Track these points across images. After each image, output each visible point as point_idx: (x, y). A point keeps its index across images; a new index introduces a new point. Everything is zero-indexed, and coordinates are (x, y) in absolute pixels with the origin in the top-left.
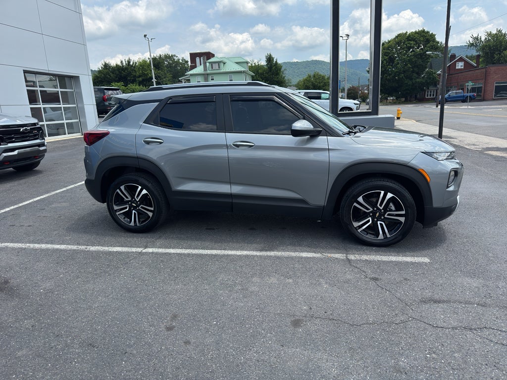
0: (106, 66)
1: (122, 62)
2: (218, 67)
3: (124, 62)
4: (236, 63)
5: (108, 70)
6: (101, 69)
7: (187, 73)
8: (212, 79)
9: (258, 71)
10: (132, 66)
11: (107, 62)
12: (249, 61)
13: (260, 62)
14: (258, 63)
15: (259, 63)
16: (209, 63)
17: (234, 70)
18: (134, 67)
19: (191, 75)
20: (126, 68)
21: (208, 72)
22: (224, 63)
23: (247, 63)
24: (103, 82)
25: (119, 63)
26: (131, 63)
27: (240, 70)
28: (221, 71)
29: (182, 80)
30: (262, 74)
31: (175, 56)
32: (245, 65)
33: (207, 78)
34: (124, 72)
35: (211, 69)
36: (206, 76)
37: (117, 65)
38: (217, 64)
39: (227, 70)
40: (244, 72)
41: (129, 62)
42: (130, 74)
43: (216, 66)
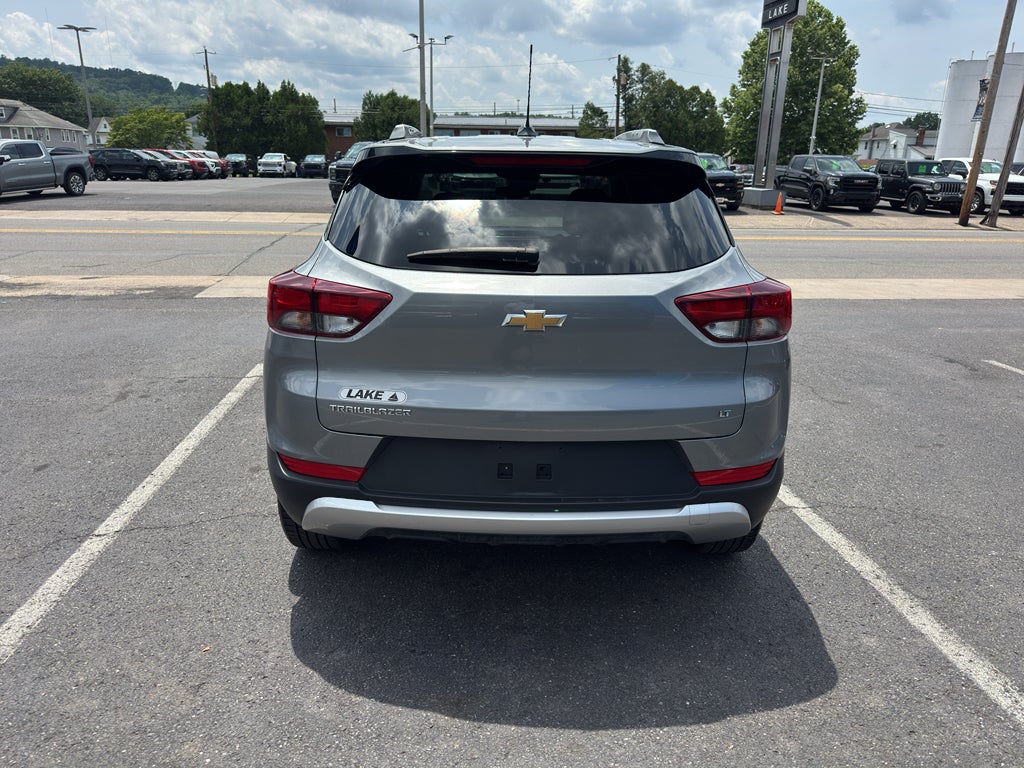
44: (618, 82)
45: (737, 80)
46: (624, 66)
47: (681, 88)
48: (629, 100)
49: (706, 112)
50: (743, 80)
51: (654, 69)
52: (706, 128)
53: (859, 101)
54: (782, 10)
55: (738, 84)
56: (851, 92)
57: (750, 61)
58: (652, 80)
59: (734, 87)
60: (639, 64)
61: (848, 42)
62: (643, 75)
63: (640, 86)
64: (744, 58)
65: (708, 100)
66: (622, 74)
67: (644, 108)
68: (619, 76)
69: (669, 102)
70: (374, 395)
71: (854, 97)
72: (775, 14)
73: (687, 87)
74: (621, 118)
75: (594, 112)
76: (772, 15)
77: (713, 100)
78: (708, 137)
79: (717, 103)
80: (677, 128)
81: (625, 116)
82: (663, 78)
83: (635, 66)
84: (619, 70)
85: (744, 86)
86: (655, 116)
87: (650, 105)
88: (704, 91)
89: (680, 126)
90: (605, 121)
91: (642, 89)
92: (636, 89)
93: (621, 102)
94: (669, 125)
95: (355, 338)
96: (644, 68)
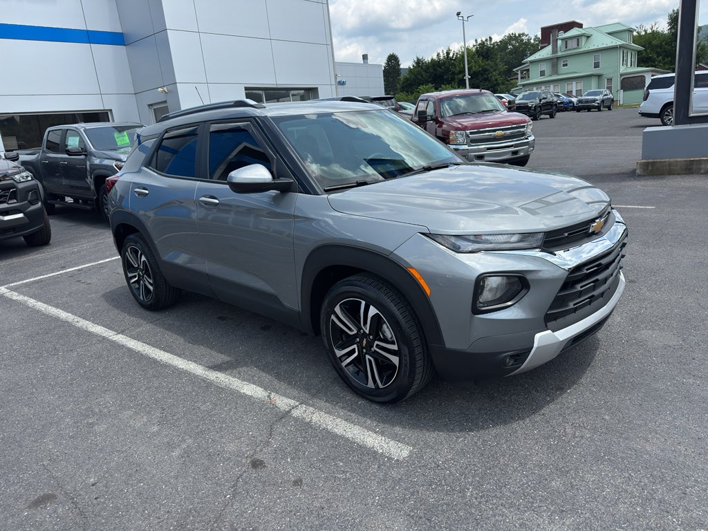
0: (419, 62)
1: (438, 55)
2: (576, 43)
3: (441, 55)
4: (610, 34)
5: (420, 69)
6: (412, 67)
7: (526, 60)
8: (566, 65)
9: (650, 43)
10: (451, 59)
11: (420, 58)
12: (635, 28)
13: (656, 27)
14: (651, 29)
15: (655, 29)
16: (562, 39)
17: (605, 46)
18: (455, 60)
19: (532, 62)
20: (444, 63)
21: (560, 54)
22: (588, 37)
23: (630, 31)
24: (413, 85)
25: (435, 57)
26: (451, 55)
27: (614, 44)
28: (582, 50)
29: (517, 71)
30: (660, 46)
31: (523, 34)
32: (626, 35)
33: (557, 65)
34: (441, 68)
35: (564, 49)
36: (554, 61)
37: (432, 59)
38: (575, 41)
39: (592, 48)
40: (621, 47)
41: (448, 53)
42: (448, 70)
43: (573, 44)
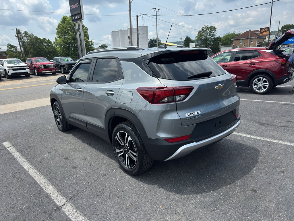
44: (18, 37)
45: (56, 36)
46: (18, 32)
47: (40, 38)
48: (23, 42)
49: (50, 46)
50: (58, 36)
51: (29, 33)
52: (51, 50)
53: (91, 42)
54: (77, 17)
55: (57, 37)
56: (89, 39)
57: (59, 31)
58: (30, 36)
59: (56, 38)
60: (24, 31)
61: (85, 26)
62: (26, 34)
63: (26, 38)
64: (57, 30)
65: (49, 42)
66: (19, 34)
67: (29, 45)
68: (18, 35)
69: (37, 43)
70: (193, 113)
71: (90, 40)
72: (75, 18)
73: (42, 38)
74: (22, 48)
75: (11, 46)
76: (74, 18)
77: (51, 42)
78: (52, 53)
79: (52, 43)
80: (42, 51)
81: (23, 47)
82: (33, 36)
83: (22, 32)
84: (17, 33)
85: (58, 38)
86: (33, 47)
87: (31, 44)
88: (47, 40)
89: (43, 49)
90: (16, 49)
91: (27, 39)
92: (24, 39)
93: (21, 43)
94: (39, 50)
95: (185, 101)
96: (26, 33)
